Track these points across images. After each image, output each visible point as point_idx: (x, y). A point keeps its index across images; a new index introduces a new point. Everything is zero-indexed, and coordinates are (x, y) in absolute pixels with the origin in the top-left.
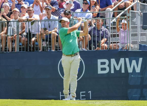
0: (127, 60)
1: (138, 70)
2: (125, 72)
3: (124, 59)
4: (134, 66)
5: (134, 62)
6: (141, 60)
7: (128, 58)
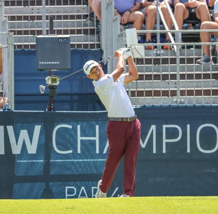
0: (10, 129)
1: (32, 149)
2: (5, 152)
3: (3, 127)
4: (24, 140)
5: (24, 134)
6: (38, 129)
7: (12, 127)
